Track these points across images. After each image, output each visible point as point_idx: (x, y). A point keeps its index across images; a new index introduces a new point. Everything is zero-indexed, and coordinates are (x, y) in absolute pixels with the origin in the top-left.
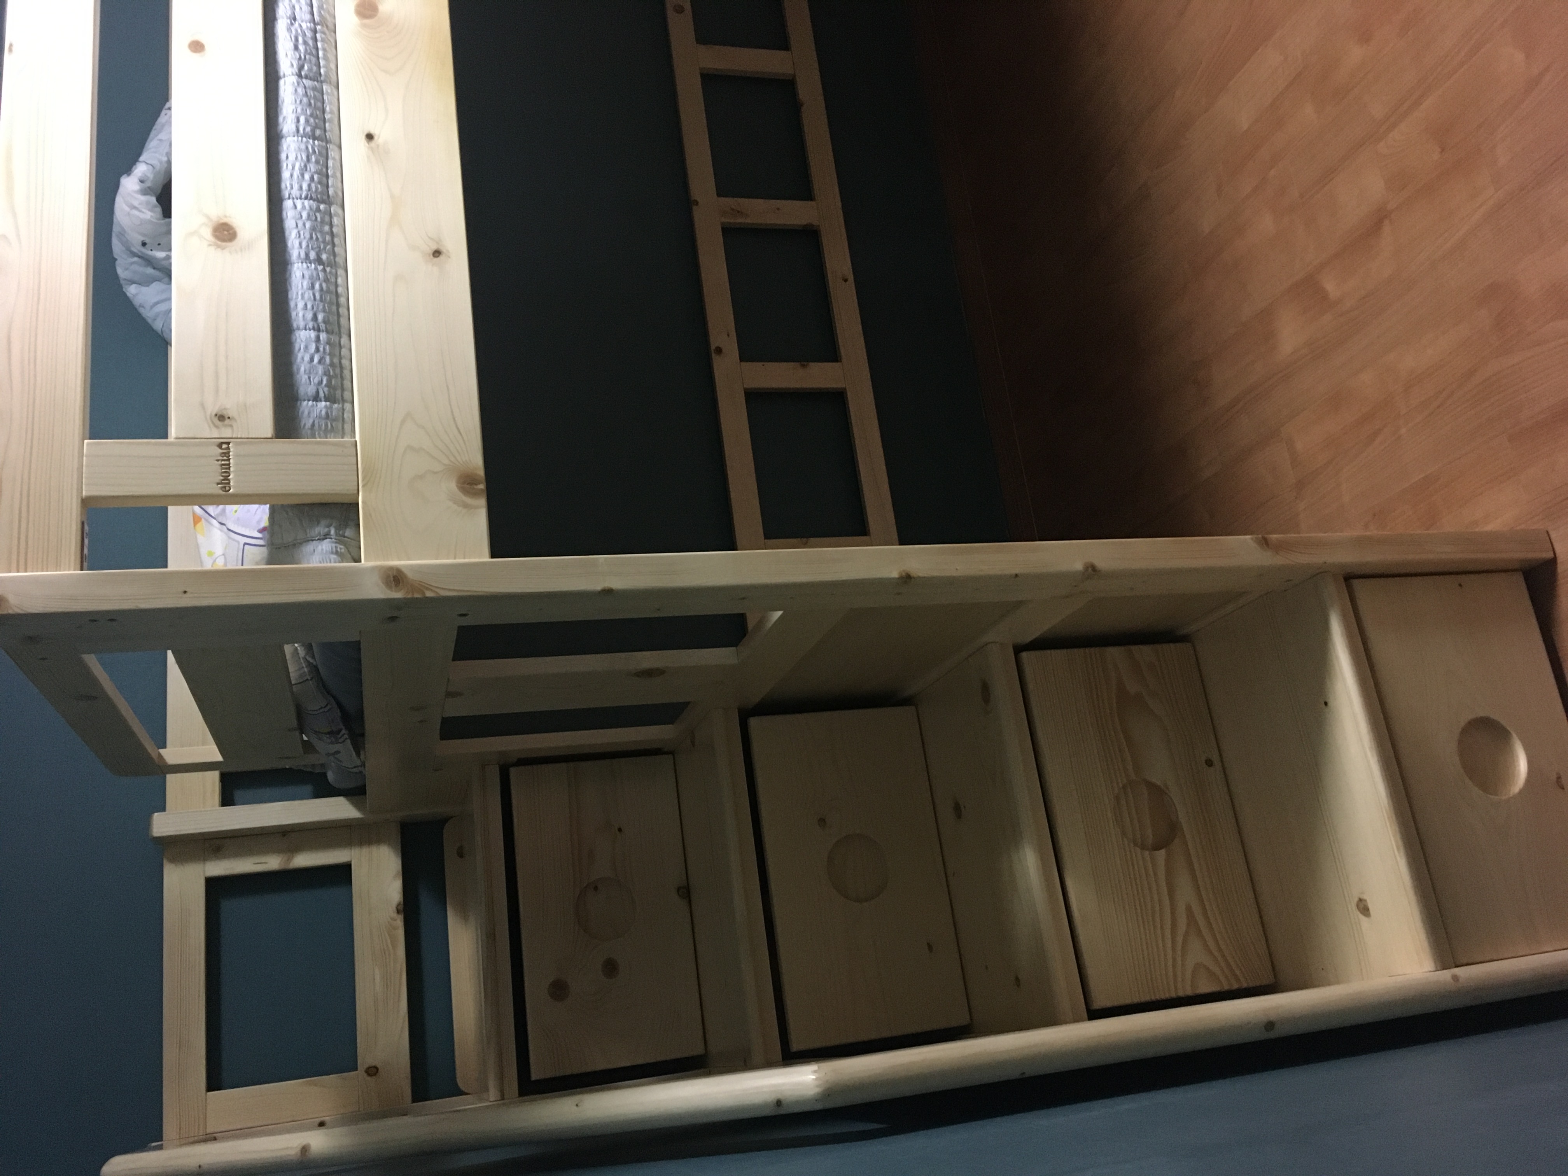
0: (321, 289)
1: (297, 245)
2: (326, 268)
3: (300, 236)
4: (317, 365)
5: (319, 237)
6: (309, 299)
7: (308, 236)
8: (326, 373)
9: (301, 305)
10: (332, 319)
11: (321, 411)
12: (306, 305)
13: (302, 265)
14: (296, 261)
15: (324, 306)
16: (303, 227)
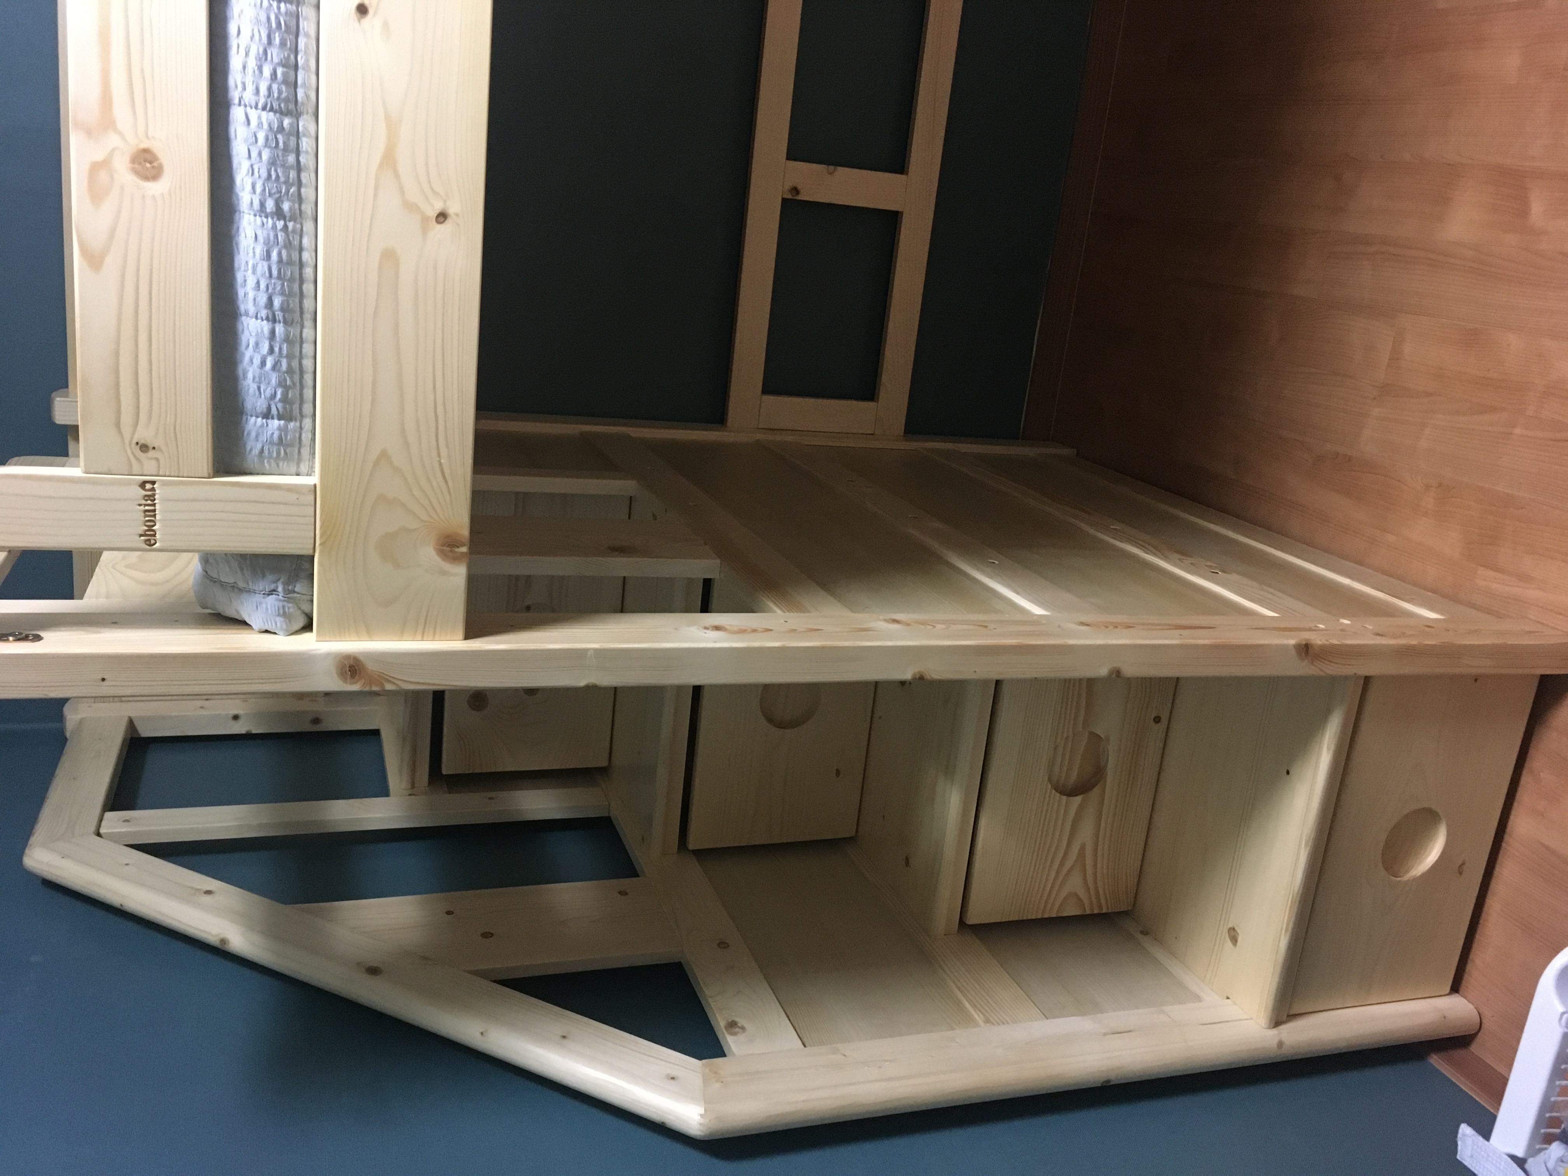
0: (280, 261)
1: (248, 187)
2: (288, 223)
3: (253, 174)
4: (270, 372)
5: (280, 174)
6: (263, 275)
7: (264, 175)
8: (281, 384)
9: (251, 282)
10: (294, 303)
11: (273, 434)
12: (258, 283)
13: (255, 220)
14: (246, 211)
15: (283, 285)
16: (258, 159)
